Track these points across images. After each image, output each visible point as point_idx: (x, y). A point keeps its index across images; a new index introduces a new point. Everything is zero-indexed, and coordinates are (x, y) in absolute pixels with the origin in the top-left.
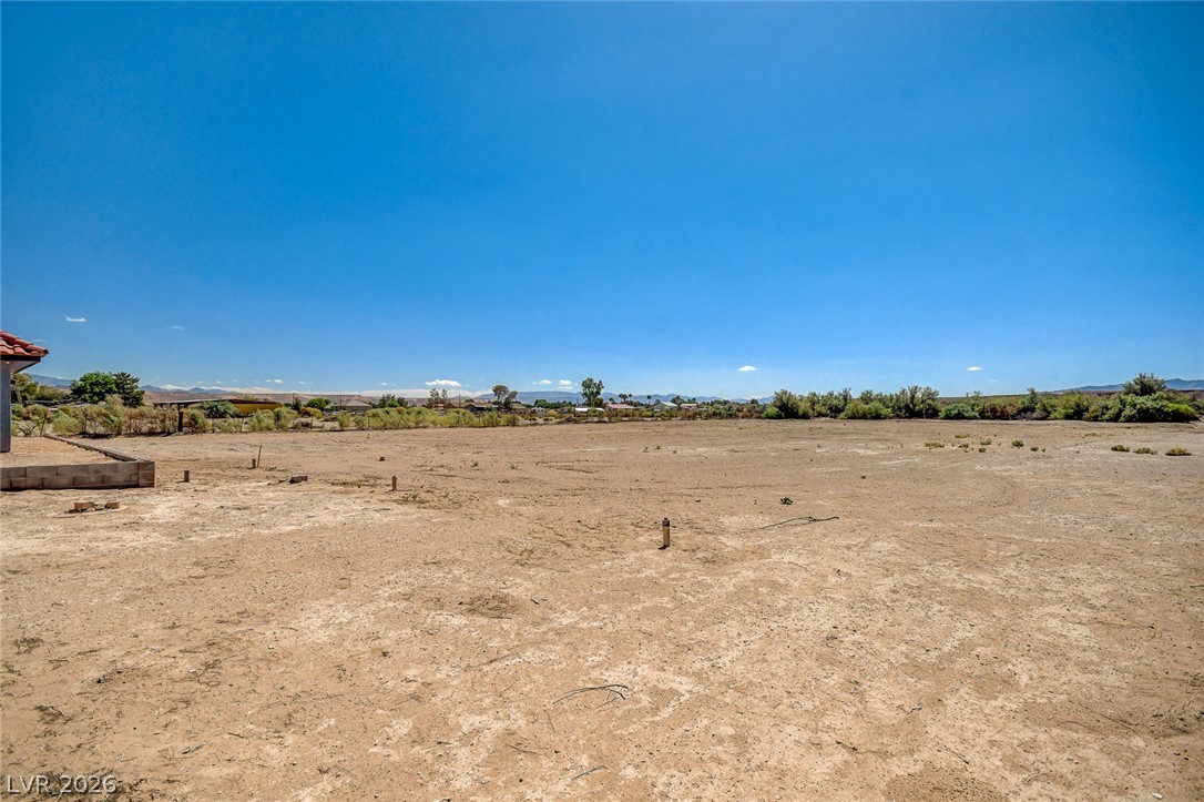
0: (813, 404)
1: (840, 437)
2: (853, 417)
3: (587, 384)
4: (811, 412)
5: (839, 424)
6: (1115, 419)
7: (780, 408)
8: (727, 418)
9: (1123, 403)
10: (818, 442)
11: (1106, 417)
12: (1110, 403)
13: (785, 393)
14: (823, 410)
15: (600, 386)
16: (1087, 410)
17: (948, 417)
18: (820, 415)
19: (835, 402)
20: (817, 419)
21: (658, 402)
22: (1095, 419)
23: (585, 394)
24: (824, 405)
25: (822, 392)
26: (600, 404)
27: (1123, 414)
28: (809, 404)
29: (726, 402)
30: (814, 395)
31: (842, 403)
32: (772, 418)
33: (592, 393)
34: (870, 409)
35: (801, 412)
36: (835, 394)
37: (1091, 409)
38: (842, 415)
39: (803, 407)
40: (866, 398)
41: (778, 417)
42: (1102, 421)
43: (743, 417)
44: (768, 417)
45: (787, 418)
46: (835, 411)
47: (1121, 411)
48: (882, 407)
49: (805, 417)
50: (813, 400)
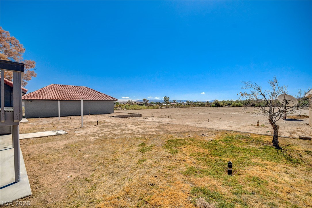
0: (224, 103)
1: (230, 111)
2: (234, 106)
3: (165, 98)
4: (223, 105)
5: (230, 108)
7: (216, 104)
8: (203, 107)
10: (224, 112)
13: (217, 100)
14: (226, 105)
15: (168, 98)
18: (225, 106)
19: (229, 103)
20: (225, 107)
21: (183, 102)
23: (165, 100)
24: (226, 103)
25: (226, 100)
26: (169, 103)
28: (223, 103)
29: (200, 102)
30: (224, 101)
31: (231, 103)
32: (213, 107)
33: (167, 100)
34: (238, 104)
35: (221, 105)
36: (229, 101)
38: (231, 106)
39: (221, 104)
40: (237, 102)
41: (215, 106)
43: (206, 106)
44: (213, 106)
45: (217, 106)
46: (229, 105)
48: (241, 104)
49: (222, 106)
50: (224, 102)
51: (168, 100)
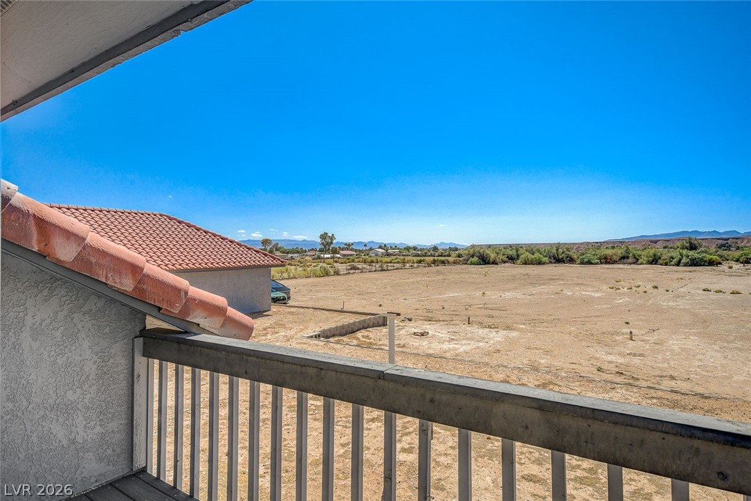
0: (497, 254)
2: (525, 263)
3: (323, 236)
4: (498, 260)
5: (519, 268)
6: (678, 264)
7: (478, 257)
9: (681, 255)
11: (672, 263)
12: (674, 255)
14: (505, 258)
15: (332, 238)
16: (660, 258)
17: (582, 263)
18: (504, 262)
20: (504, 265)
22: (666, 264)
23: (323, 243)
24: (504, 255)
26: (335, 251)
27: (682, 261)
28: (494, 255)
31: (514, 252)
32: (475, 264)
33: (328, 244)
34: (535, 258)
35: (491, 260)
37: (662, 258)
38: (519, 261)
39: (491, 256)
40: (530, 251)
41: (480, 264)
42: (670, 265)
43: (454, 263)
45: (486, 264)
46: (513, 259)
47: (680, 260)
48: (541, 257)
49: (494, 263)
51: (332, 243)
